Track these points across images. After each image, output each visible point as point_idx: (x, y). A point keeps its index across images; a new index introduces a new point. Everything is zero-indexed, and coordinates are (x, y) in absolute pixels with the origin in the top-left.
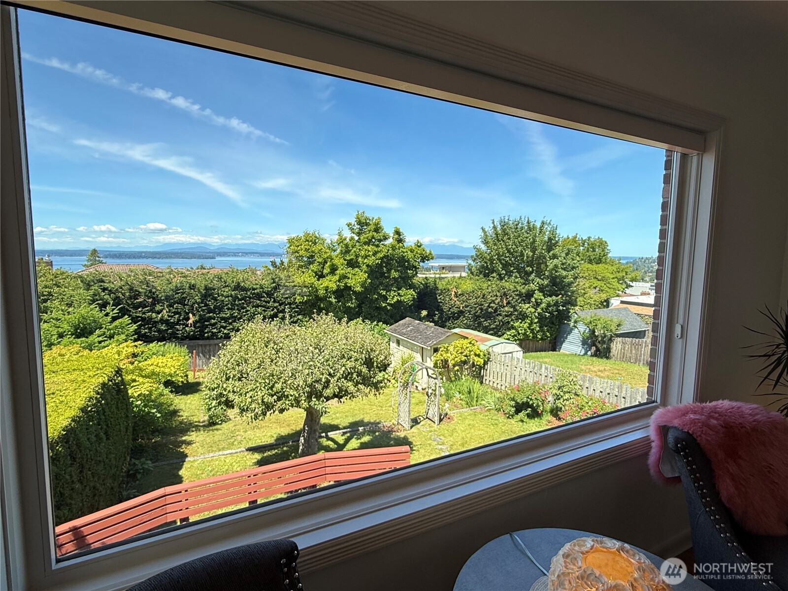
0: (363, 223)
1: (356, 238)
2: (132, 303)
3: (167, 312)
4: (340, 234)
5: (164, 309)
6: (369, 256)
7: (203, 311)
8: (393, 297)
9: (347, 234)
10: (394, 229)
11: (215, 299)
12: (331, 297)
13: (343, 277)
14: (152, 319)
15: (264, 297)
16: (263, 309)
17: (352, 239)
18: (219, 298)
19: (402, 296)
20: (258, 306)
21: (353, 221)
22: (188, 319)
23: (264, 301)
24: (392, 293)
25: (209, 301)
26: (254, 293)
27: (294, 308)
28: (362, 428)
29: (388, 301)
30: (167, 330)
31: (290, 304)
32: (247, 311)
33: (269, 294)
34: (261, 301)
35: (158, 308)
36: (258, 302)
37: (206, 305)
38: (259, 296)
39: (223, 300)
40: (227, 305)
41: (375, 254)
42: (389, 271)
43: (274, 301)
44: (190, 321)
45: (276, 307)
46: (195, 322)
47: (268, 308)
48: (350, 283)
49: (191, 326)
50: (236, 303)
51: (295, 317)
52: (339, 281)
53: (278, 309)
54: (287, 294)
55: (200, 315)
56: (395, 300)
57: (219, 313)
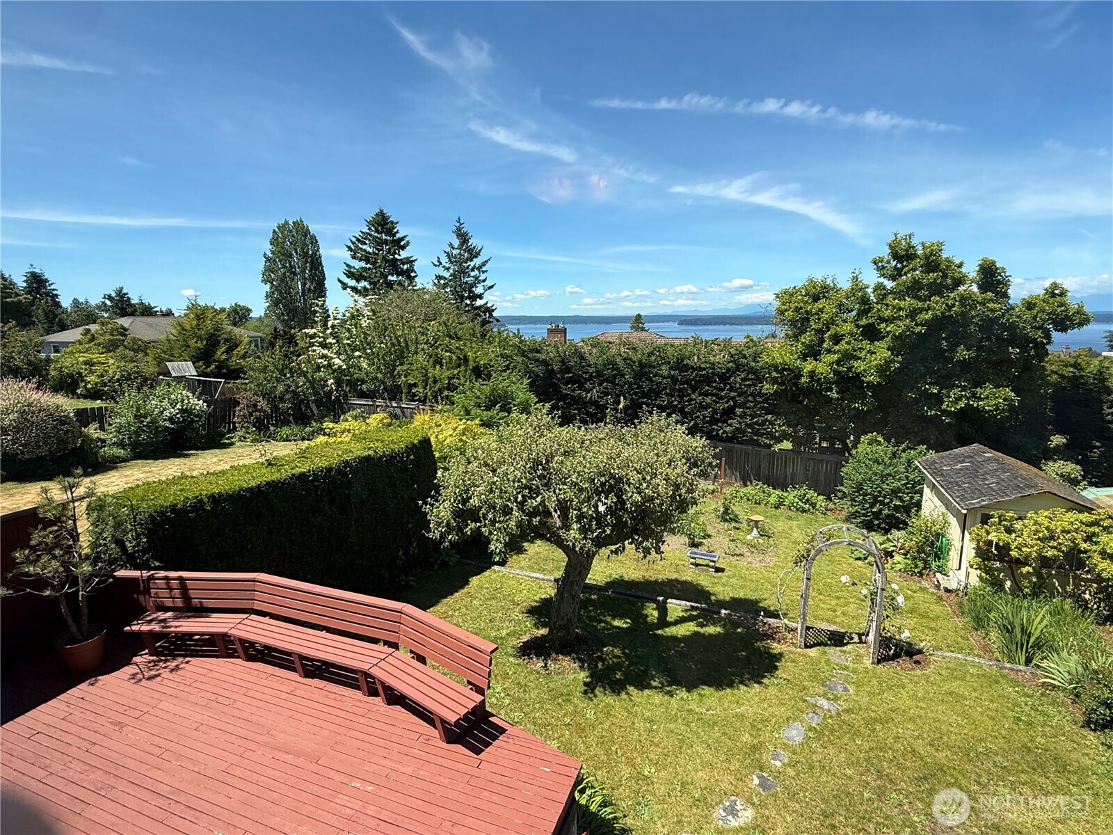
0: (902, 255)
1: (889, 284)
2: (563, 378)
3: (597, 392)
4: (855, 279)
5: (594, 387)
6: (899, 318)
7: (636, 393)
8: (955, 400)
9: (871, 278)
10: (980, 262)
11: (650, 380)
12: (831, 390)
13: (849, 356)
14: (582, 398)
15: (715, 381)
16: (714, 398)
17: (879, 287)
18: (654, 379)
19: (982, 399)
20: (707, 395)
21: (885, 253)
22: (619, 403)
23: (716, 388)
24: (956, 392)
25: (643, 382)
26: (702, 376)
27: (760, 403)
28: (726, 612)
29: (944, 407)
30: (597, 413)
31: (753, 394)
32: (691, 400)
33: (724, 378)
34: (711, 386)
35: (588, 385)
36: (707, 388)
37: (640, 387)
38: (708, 380)
39: (660, 382)
40: (664, 388)
41: (913, 314)
42: (953, 348)
43: (731, 389)
44: (621, 406)
45: (733, 398)
46: (626, 407)
47: (721, 398)
48: (859, 366)
49: (621, 413)
50: (677, 387)
51: (760, 416)
52: (838, 362)
53: (735, 402)
54: (749, 380)
55: (632, 399)
56: (962, 404)
57: (656, 399)
